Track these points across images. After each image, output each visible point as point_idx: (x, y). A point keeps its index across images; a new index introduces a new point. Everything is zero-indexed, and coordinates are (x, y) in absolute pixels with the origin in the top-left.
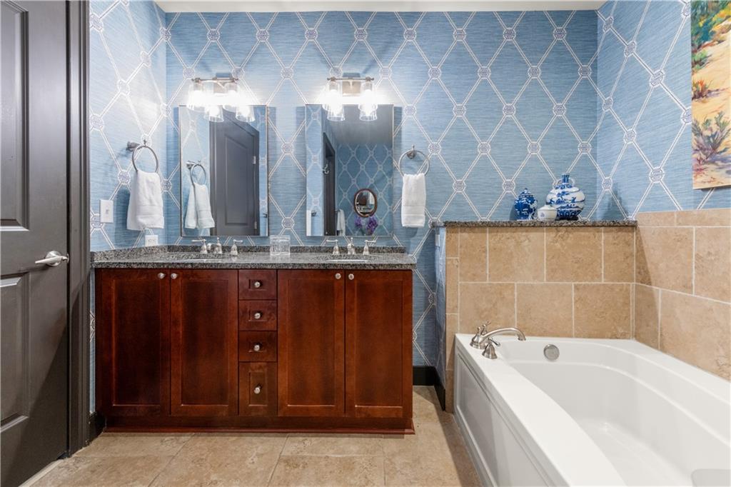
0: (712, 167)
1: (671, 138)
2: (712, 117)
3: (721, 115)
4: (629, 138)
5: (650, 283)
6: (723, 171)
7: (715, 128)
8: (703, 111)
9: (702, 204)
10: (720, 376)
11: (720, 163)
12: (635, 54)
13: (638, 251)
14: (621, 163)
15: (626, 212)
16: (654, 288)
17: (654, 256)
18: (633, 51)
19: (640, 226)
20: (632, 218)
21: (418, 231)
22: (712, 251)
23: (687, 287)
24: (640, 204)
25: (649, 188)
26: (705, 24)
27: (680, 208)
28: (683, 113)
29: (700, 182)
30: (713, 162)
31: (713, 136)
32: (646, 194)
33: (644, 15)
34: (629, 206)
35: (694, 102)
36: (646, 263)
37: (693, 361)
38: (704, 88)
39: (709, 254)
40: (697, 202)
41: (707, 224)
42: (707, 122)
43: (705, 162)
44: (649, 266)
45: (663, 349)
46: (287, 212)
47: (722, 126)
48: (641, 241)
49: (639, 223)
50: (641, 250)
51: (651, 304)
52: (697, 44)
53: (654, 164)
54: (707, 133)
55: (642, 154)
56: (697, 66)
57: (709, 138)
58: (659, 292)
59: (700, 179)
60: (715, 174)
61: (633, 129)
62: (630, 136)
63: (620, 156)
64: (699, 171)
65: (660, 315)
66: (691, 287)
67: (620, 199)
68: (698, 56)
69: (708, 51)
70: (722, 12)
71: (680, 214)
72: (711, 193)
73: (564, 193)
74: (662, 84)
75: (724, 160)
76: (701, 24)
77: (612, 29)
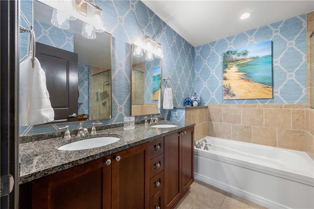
0: (228, 95)
1: (217, 87)
2: (228, 84)
3: (229, 85)
4: (205, 85)
5: (212, 121)
6: (230, 96)
7: (228, 87)
8: (225, 83)
9: (224, 103)
10: (229, 139)
11: (229, 95)
12: (206, 64)
13: (208, 113)
14: (202, 91)
15: (204, 104)
16: (213, 122)
17: (213, 115)
18: (205, 63)
19: (209, 107)
20: (206, 105)
21: (166, 110)
22: (227, 113)
23: (221, 121)
24: (208, 102)
25: (211, 98)
26: (226, 64)
27: (219, 103)
28: (220, 82)
29: (225, 98)
30: (228, 94)
31: (228, 89)
32: (210, 100)
33: (209, 55)
34: (205, 102)
35: (224, 80)
36: (210, 116)
37: (223, 138)
38: (226, 78)
39: (226, 114)
40: (223, 102)
41: (225, 107)
42: (227, 85)
43: (226, 94)
44: (211, 117)
45: (215, 136)
46: (121, 103)
47: (230, 87)
48: (209, 111)
49: (208, 106)
50: (209, 113)
51: (212, 126)
52: (224, 68)
53: (212, 92)
54: (226, 88)
55: (209, 89)
56: (224, 73)
57: (227, 89)
58: (214, 123)
59: (225, 97)
60: (228, 97)
61: (206, 83)
62: (205, 84)
63: (202, 89)
64: (225, 96)
65: (214, 129)
66: (222, 121)
67: (202, 100)
68: (225, 70)
69: (227, 70)
70: (230, 63)
71: (219, 105)
72: (226, 101)
73: (196, 98)
74: (214, 74)
75: (230, 94)
76: (225, 64)
77: (199, 55)
